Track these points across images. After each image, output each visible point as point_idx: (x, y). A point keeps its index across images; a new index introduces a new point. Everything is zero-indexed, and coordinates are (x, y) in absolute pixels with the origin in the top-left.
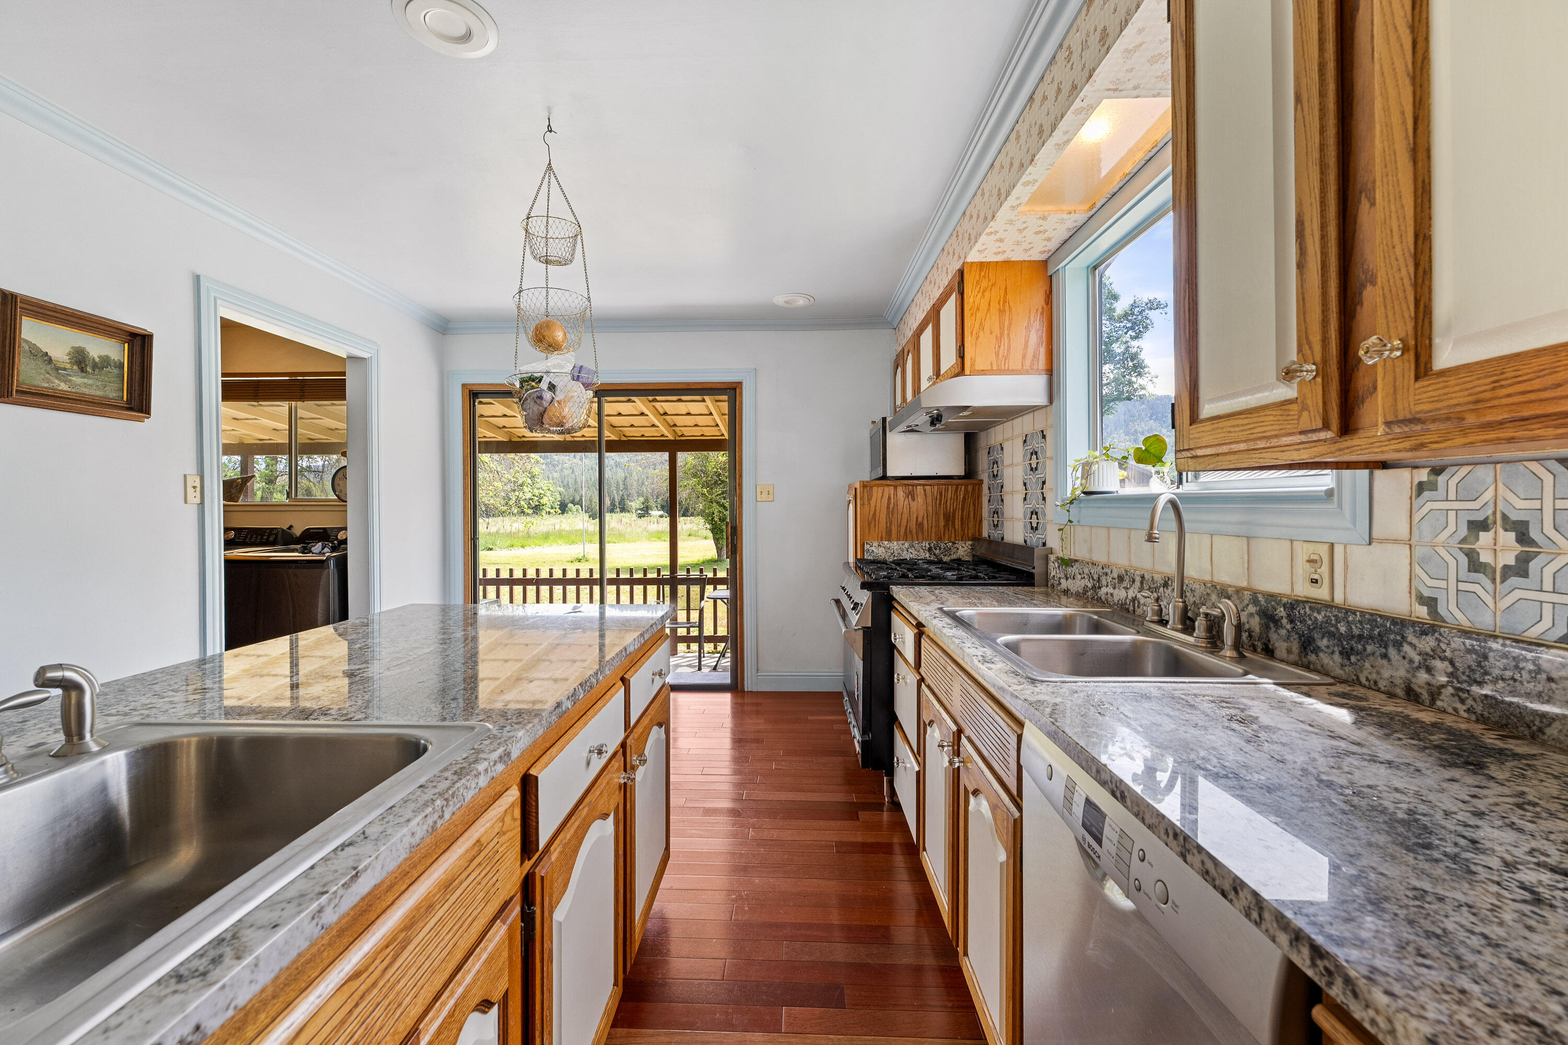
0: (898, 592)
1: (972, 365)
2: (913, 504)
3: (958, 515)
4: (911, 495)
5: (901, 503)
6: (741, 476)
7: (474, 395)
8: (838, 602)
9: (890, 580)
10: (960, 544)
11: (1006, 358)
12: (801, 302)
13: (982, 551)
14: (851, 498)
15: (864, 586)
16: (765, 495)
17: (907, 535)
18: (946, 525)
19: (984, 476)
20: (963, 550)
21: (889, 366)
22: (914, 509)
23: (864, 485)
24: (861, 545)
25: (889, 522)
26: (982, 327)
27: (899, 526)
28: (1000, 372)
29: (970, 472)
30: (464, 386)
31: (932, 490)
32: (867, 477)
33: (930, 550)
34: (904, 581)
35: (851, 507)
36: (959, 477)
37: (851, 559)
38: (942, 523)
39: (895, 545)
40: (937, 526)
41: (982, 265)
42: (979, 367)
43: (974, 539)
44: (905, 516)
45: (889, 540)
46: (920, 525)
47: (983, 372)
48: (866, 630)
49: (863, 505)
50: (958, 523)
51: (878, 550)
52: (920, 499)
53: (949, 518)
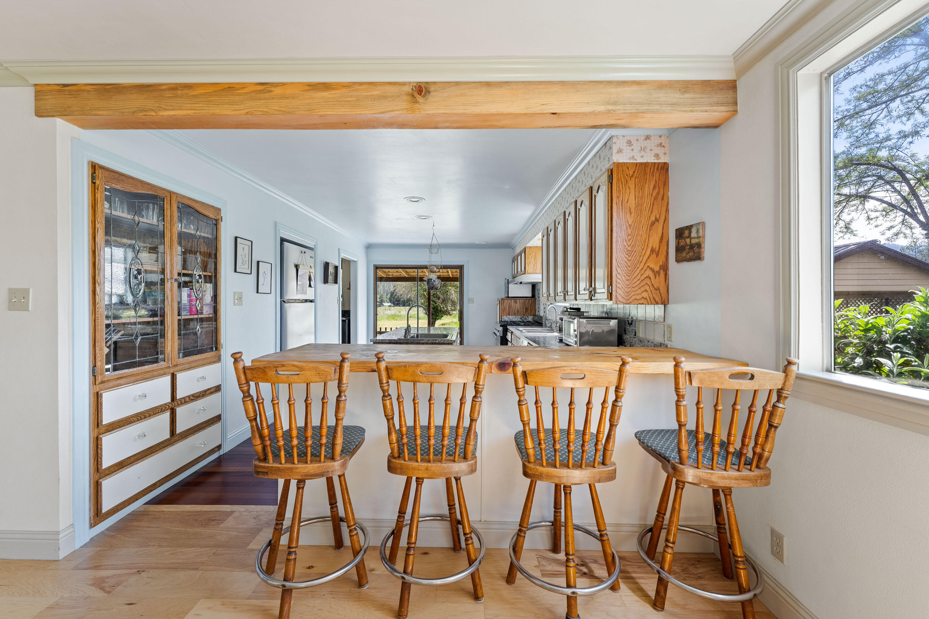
0: (508, 327)
1: (528, 271)
2: (516, 305)
3: (529, 308)
4: (516, 302)
5: (512, 305)
6: (463, 295)
7: (377, 268)
8: (494, 333)
9: (507, 324)
10: (529, 317)
11: (536, 270)
12: (483, 243)
13: (536, 318)
14: (498, 303)
15: (501, 326)
16: (471, 301)
17: (514, 314)
18: (526, 311)
19: (537, 297)
20: (530, 318)
21: (511, 261)
22: (516, 307)
23: (502, 299)
24: (501, 317)
25: (509, 310)
26: (530, 262)
27: (512, 311)
28: (534, 273)
29: (533, 296)
30: (374, 265)
31: (522, 301)
32: (503, 297)
33: (521, 318)
34: (511, 325)
35: (498, 305)
36: (530, 297)
37: (498, 321)
38: (525, 311)
39: (511, 317)
40: (523, 311)
41: (530, 247)
42: (529, 272)
43: (534, 315)
44: (514, 308)
45: (509, 315)
46: (518, 311)
47: (530, 273)
48: (501, 337)
49: (501, 305)
50: (529, 311)
51: (506, 318)
52: (518, 304)
53: (527, 309)
